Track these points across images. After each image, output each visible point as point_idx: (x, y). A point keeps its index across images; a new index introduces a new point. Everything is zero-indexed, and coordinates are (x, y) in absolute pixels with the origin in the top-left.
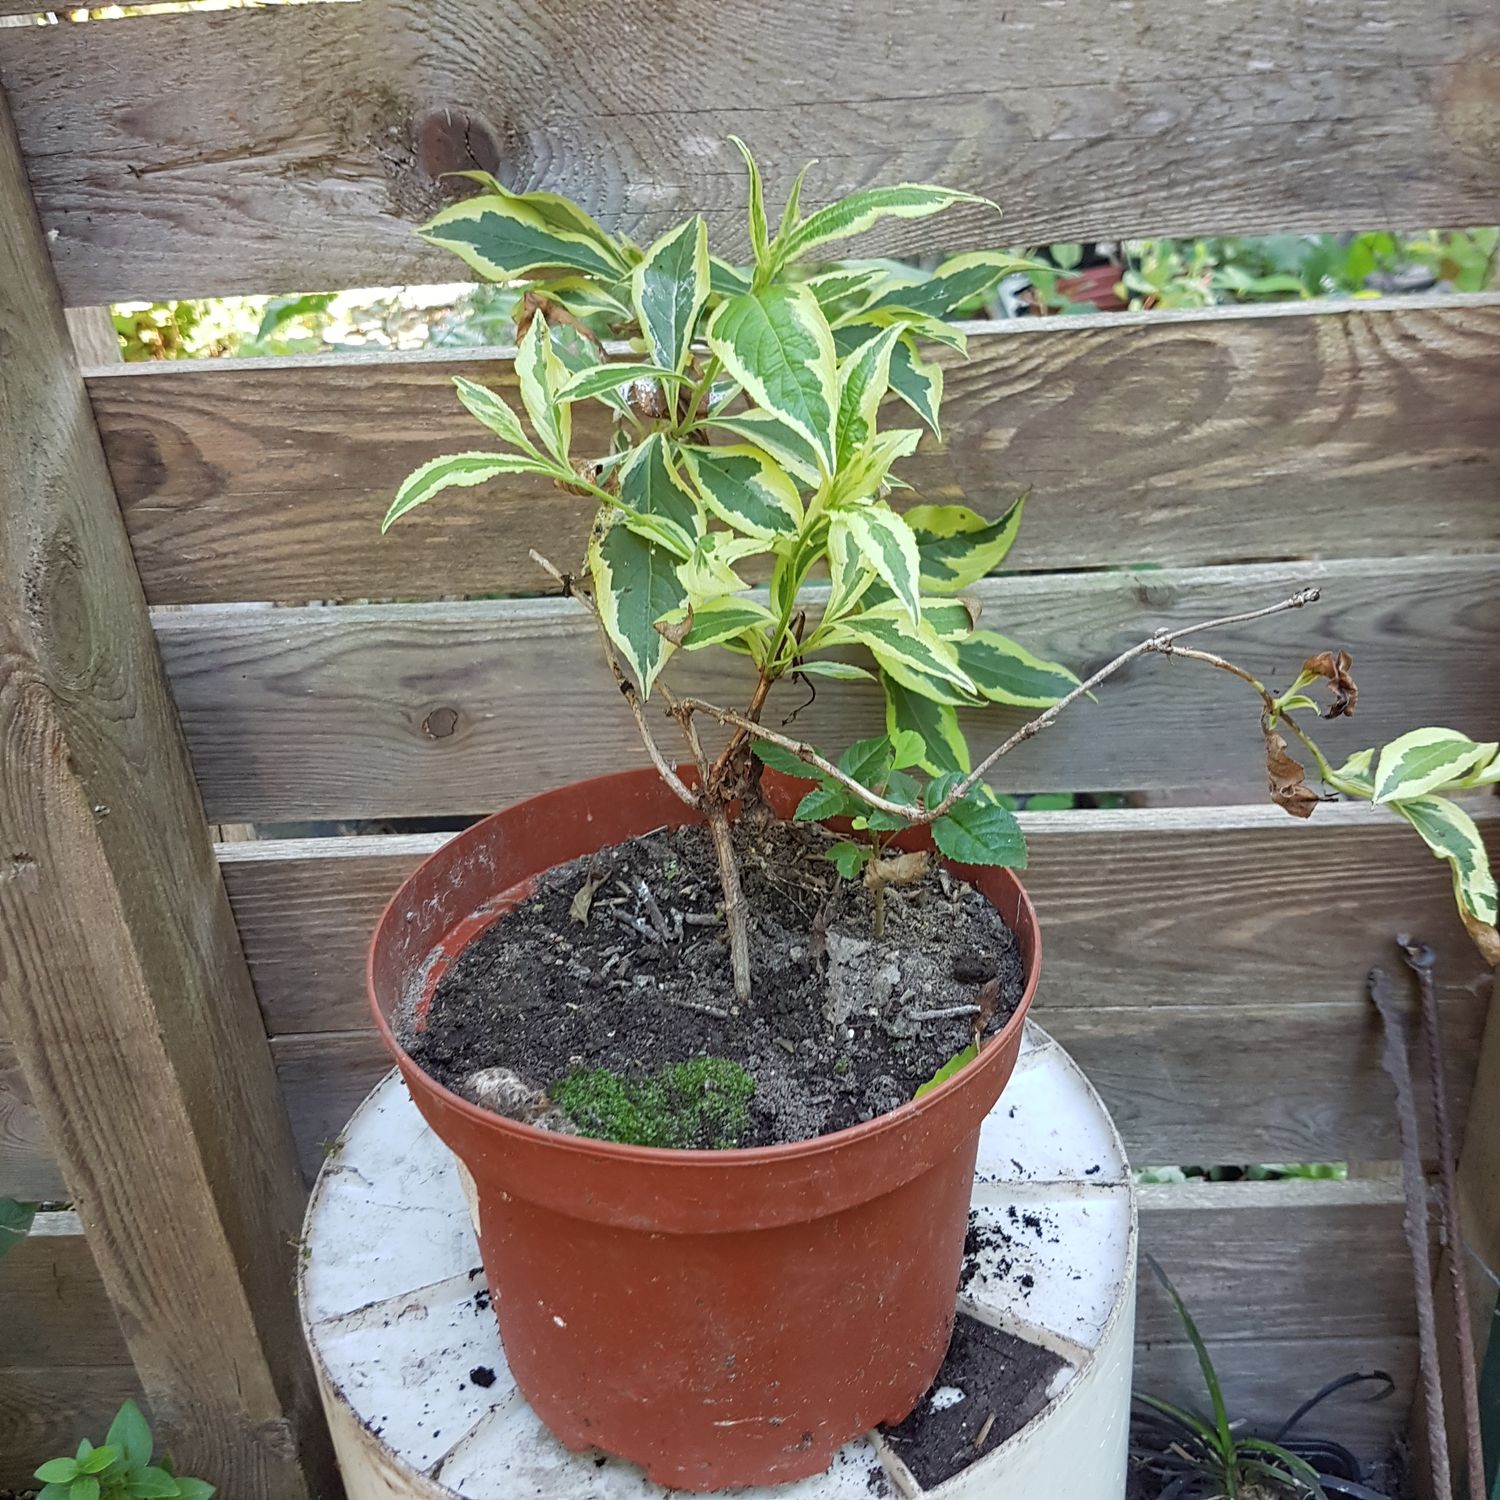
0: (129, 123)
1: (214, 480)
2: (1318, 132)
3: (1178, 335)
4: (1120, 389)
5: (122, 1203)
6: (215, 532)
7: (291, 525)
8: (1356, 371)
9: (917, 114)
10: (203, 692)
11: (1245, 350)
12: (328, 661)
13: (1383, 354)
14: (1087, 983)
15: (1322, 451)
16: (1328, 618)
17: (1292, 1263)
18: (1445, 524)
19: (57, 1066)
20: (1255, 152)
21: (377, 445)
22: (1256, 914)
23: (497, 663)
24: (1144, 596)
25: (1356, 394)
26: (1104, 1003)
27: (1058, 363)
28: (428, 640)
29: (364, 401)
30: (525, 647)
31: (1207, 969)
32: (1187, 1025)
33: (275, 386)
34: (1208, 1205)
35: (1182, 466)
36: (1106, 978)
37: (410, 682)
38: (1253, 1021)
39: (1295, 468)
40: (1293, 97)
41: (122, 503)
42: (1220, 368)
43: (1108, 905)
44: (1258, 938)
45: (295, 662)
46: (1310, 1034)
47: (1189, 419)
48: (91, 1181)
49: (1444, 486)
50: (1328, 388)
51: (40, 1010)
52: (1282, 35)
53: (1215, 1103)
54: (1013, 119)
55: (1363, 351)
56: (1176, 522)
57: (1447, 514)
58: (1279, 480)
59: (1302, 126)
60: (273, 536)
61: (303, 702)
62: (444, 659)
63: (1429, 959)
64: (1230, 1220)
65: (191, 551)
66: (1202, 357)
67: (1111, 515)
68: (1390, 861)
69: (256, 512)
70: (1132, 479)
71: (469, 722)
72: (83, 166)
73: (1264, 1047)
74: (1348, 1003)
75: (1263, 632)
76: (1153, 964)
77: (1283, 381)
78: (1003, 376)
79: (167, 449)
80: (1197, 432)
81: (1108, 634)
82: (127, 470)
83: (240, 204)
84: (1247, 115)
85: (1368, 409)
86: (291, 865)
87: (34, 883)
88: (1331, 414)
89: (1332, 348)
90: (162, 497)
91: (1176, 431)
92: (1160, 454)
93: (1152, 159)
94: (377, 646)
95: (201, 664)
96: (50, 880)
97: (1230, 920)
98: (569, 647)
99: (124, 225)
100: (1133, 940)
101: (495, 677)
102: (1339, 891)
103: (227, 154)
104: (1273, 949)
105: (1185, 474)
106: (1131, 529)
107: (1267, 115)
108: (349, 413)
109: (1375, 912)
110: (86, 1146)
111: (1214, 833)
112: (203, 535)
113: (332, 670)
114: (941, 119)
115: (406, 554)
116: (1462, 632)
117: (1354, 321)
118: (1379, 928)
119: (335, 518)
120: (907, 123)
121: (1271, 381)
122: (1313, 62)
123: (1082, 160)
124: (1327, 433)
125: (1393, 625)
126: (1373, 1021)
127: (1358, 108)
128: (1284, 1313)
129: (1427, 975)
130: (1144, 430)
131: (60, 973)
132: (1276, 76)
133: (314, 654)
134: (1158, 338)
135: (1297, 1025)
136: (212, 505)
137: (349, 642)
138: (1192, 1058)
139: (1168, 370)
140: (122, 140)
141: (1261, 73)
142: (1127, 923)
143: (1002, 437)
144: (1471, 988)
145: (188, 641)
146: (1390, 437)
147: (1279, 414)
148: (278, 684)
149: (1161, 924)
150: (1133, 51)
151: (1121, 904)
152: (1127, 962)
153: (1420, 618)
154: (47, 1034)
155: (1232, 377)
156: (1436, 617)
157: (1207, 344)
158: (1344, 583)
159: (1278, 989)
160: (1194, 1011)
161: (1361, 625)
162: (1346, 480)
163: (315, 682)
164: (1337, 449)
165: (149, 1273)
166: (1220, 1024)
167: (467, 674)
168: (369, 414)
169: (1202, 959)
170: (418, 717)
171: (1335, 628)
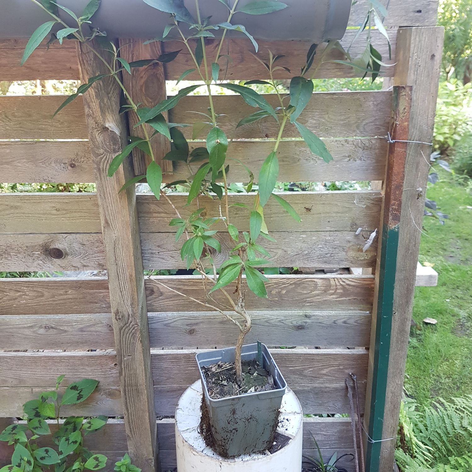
0: (159, 246)
1: (162, 294)
2: (329, 255)
3: (310, 280)
4: (302, 286)
5: (132, 415)
6: (160, 301)
7: (172, 301)
8: (336, 286)
9: (272, 250)
10: (154, 326)
11: (320, 282)
12: (175, 322)
13: (340, 284)
14: (299, 380)
15: (332, 296)
16: (335, 321)
17: (335, 433)
18: (352, 308)
19: (127, 390)
20: (320, 257)
21: (187, 289)
22: (326, 368)
23: (202, 322)
24: (306, 316)
25: (337, 289)
26: (301, 383)
27: (292, 282)
28: (191, 318)
29: (187, 283)
30: (207, 320)
31: (319, 378)
32: (315, 388)
33: (174, 281)
34: (320, 421)
35: (311, 297)
36: (302, 379)
37: (187, 325)
38: (326, 387)
39: (328, 299)
40: (325, 250)
41: (147, 297)
42: (316, 284)
43: (302, 366)
44: (327, 372)
45: (170, 321)
46: (336, 390)
47: (312, 291)
48: (128, 411)
49: (351, 302)
50: (332, 288)
51: (126, 381)
52: (323, 243)
53: (320, 402)
54: (285, 251)
55: (337, 283)
56: (311, 305)
57: (352, 306)
58: (326, 300)
59: (326, 254)
60: (169, 302)
61: (169, 328)
62: (193, 321)
63: (355, 377)
64: (324, 424)
65: (156, 304)
66: (313, 283)
67: (300, 304)
68: (348, 360)
69: (167, 299)
70: (304, 299)
71: (196, 332)
72: (150, 251)
73: (329, 392)
74: (343, 384)
75: (325, 322)
76: (309, 376)
77: (325, 286)
78: (284, 284)
79: (155, 290)
80: (313, 293)
81: (301, 321)
82: (148, 292)
83: (173, 257)
84: (318, 253)
85: (338, 291)
86: (163, 355)
87: (130, 360)
88: (333, 291)
89: (332, 282)
90: (153, 296)
91: (310, 293)
92: (308, 296)
93: (305, 257)
94: (183, 319)
95: (155, 321)
96: (133, 359)
97: (322, 369)
98: (214, 320)
99: (155, 259)
100: (306, 372)
101: (201, 324)
102: (339, 365)
103: (172, 251)
104: (329, 374)
105: (312, 299)
106: (304, 306)
107: (321, 252)
108: (184, 285)
109: (346, 369)
110: (128, 405)
111: (319, 354)
112: (158, 302)
113: (175, 323)
114: (275, 251)
115: (190, 305)
116: (356, 324)
117: (335, 279)
118: (347, 371)
119: (179, 300)
120: (270, 251)
121: (324, 286)
122: (327, 246)
123: (295, 257)
124: (333, 294)
125: (345, 322)
126: (347, 388)
127: (334, 252)
128: (335, 443)
129: (355, 380)
130: (305, 292)
131: (131, 374)
132: (323, 248)
133: (172, 321)
134: (307, 280)
135: (334, 388)
136: (160, 298)
137: (179, 318)
138: (316, 394)
139: (308, 284)
140: (157, 248)
141: (320, 248)
142: (305, 369)
143: (284, 292)
144: (363, 382)
145: (152, 318)
146: (342, 295)
147: (325, 291)
148: (166, 325)
149: (311, 369)
150: (302, 244)
151: (304, 366)
152: (305, 376)
153: (349, 321)
154: (127, 385)
155: (318, 286)
156: (351, 321)
157: (314, 281)
158: (337, 316)
159: (331, 381)
160: (317, 385)
161: (340, 322)
162: (336, 301)
163: (172, 325)
164: (334, 296)
165: (134, 428)
166: (321, 388)
167: (197, 324)
168: (187, 285)
169: (318, 376)
170: (188, 331)
171: (336, 322)
